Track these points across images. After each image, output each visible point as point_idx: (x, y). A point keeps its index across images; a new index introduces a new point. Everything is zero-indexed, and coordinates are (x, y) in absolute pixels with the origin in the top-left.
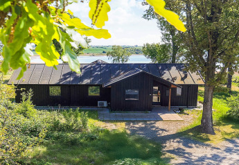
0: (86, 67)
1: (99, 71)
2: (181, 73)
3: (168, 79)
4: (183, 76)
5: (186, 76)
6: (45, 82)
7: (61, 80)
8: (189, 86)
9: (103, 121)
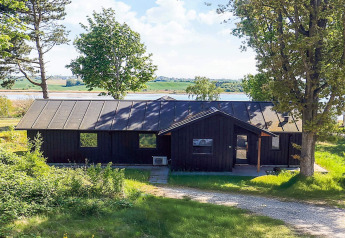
0: (137, 104)
1: (156, 111)
2: (280, 115)
3: (259, 124)
4: (282, 120)
5: (286, 121)
6: (74, 127)
7: (97, 123)
8: (290, 135)
9: (154, 185)
